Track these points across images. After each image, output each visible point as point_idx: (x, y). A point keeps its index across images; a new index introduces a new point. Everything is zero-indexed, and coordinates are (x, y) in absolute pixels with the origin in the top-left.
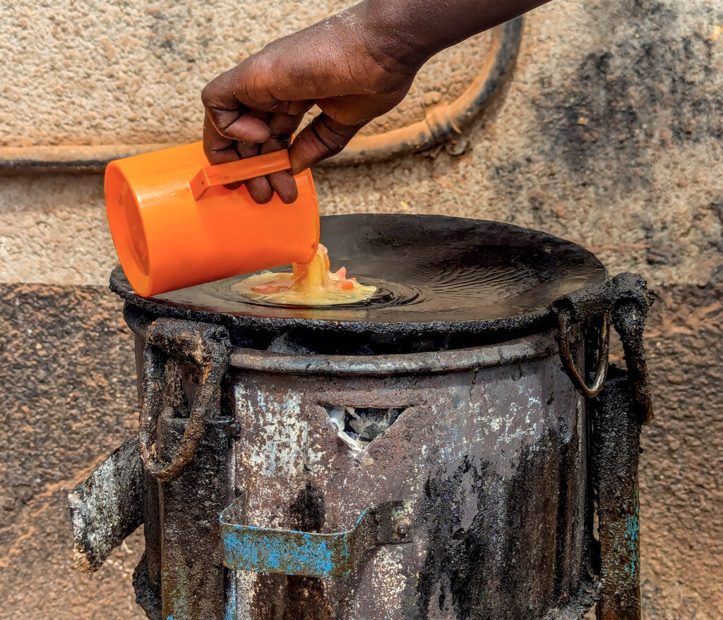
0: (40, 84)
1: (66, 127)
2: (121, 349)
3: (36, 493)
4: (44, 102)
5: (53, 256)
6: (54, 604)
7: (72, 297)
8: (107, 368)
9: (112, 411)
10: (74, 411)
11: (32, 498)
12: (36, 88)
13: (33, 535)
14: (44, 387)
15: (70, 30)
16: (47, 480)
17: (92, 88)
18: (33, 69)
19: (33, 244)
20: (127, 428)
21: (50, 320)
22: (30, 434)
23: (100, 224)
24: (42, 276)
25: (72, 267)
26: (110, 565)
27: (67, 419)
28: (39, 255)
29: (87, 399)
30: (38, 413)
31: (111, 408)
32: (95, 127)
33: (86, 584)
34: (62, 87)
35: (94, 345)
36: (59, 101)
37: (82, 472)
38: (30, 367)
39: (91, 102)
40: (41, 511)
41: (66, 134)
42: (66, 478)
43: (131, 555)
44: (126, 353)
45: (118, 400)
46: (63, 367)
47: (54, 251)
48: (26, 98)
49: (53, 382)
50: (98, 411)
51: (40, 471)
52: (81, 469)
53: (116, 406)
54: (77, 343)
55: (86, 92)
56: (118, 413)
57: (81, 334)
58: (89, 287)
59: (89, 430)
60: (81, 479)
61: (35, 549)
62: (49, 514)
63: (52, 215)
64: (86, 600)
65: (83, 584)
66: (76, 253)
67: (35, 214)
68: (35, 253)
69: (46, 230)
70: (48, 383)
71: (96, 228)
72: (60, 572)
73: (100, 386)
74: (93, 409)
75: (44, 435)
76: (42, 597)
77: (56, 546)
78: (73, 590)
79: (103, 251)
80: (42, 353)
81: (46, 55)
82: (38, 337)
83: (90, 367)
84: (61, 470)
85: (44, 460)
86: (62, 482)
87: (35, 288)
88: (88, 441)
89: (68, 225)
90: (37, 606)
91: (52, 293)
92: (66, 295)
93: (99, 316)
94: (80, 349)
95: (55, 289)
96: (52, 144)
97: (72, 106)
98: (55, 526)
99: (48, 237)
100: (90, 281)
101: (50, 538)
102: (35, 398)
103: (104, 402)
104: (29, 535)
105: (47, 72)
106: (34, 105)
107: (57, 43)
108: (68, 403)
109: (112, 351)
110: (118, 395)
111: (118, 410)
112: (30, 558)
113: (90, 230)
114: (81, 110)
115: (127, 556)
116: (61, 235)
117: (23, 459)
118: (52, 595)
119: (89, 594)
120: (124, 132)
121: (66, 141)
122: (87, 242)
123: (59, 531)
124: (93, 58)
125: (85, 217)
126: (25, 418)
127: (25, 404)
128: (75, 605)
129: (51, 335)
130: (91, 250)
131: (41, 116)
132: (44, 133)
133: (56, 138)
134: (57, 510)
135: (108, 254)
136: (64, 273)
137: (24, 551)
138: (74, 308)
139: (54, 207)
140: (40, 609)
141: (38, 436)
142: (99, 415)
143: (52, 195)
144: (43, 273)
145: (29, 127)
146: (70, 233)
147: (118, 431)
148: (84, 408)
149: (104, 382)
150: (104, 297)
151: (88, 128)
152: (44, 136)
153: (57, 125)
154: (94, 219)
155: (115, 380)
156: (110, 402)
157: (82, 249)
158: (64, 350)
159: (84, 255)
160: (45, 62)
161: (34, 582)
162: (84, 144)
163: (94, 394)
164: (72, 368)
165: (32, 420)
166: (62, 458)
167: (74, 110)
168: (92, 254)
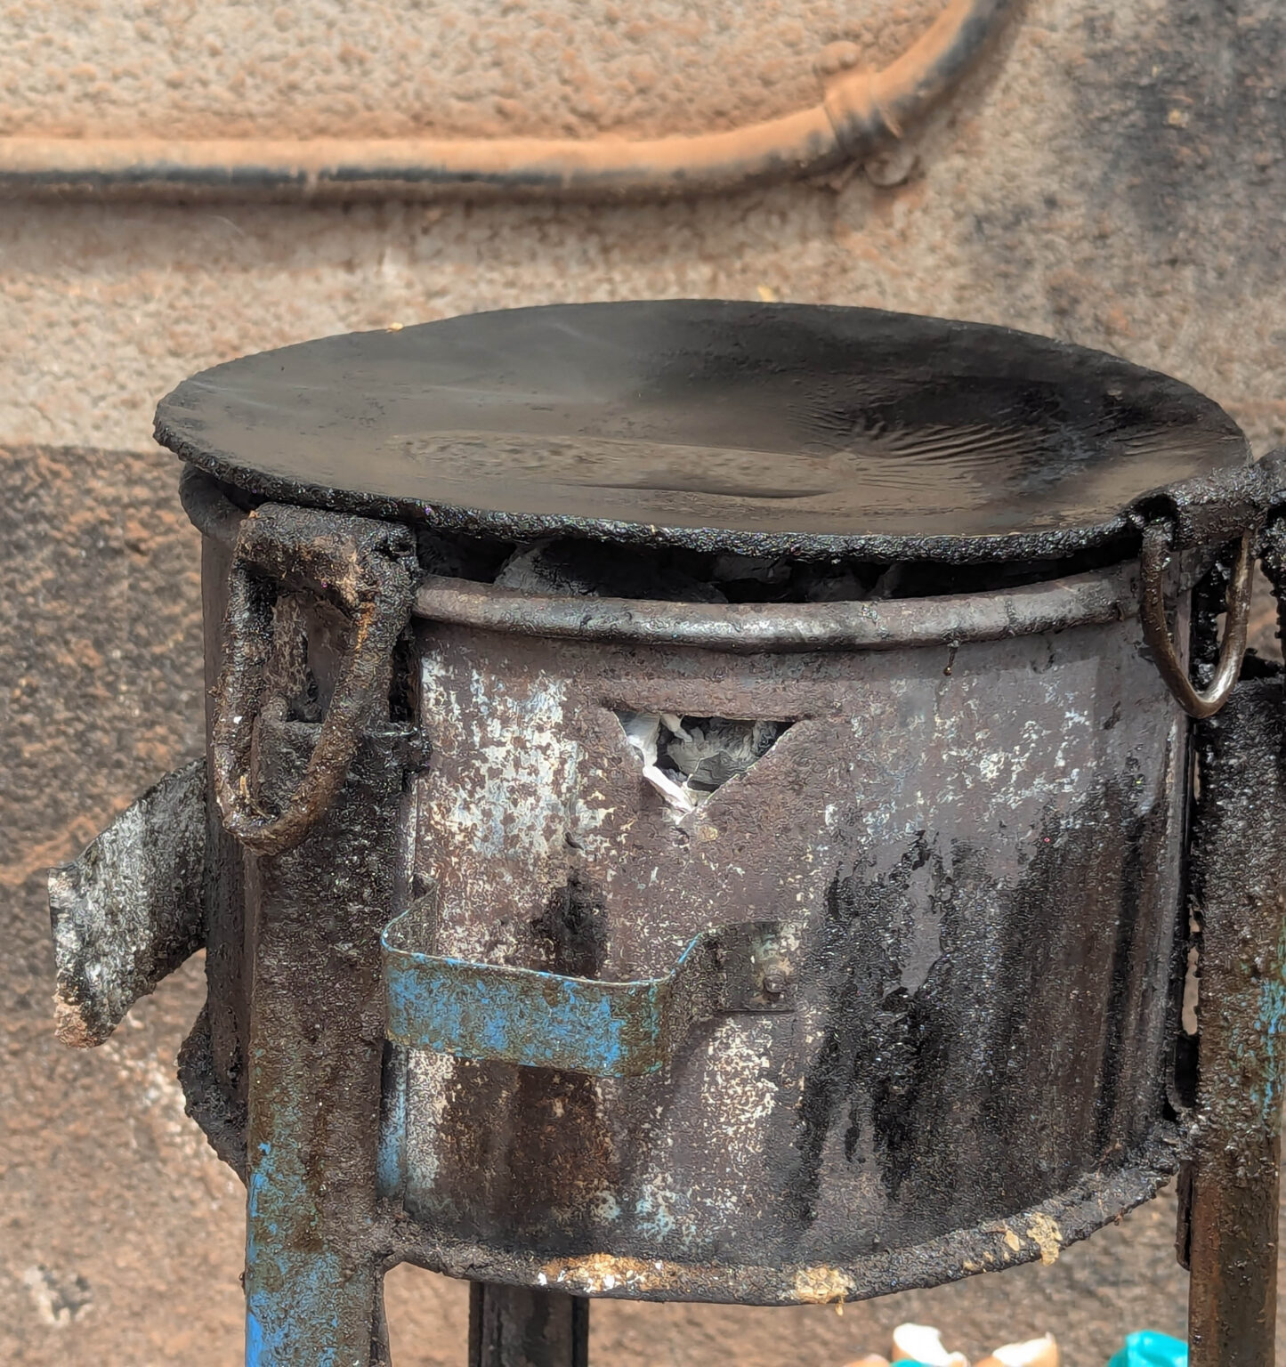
1: (32, 96)
2: (132, 587)
8: (100, 628)
9: (110, 721)
10: (28, 718)
17: (90, 10)
20: (139, 759)
23: (97, 312)
25: (33, 405)
27: (11, 734)
29: (56, 694)
31: (106, 713)
32: (95, 98)
33: (41, 1089)
35: (74, 577)
36: (18, 37)
37: (39, 849)
39: (86, 40)
42: (5, 860)
43: (139, 1030)
44: (142, 597)
45: (122, 698)
50: (79, 719)
52: (37, 842)
53: (117, 710)
54: (38, 569)
55: (77, 21)
56: (122, 725)
57: (47, 552)
58: (67, 451)
59: (58, 759)
60: (37, 864)
64: (39, 1122)
65: (33, 1087)
66: (43, 374)
71: (88, 320)
73: (85, 666)
74: (69, 715)
78: (12, 1100)
79: (101, 371)
83: (66, 624)
88: (56, 783)
89: (28, 312)
92: (18, 465)
93: (88, 515)
94: (44, 583)
97: (45, 51)
100: (71, 438)
103: (92, 701)
108: (16, 700)
109: (114, 591)
110: (124, 688)
111: (122, 719)
113: (75, 324)
114: (65, 57)
119: (45, 1110)
120: (157, 111)
121: (28, 126)
122: (67, 351)
125: (63, 296)
128: (14, 1132)
130: (75, 370)
133: (8, 119)
135: (111, 379)
136: (16, 416)
138: (34, 494)
142: (80, 727)
146: (32, 329)
147: (119, 765)
148: (50, 711)
149: (93, 657)
150: (101, 472)
151: (77, 100)
153: (12, 91)
154: (83, 301)
155: (117, 654)
156: (104, 702)
157: (55, 367)
158: (11, 584)
159: (58, 378)
162: (68, 136)
163: (71, 684)
164: (26, 624)
167: (50, 58)
168: (76, 377)
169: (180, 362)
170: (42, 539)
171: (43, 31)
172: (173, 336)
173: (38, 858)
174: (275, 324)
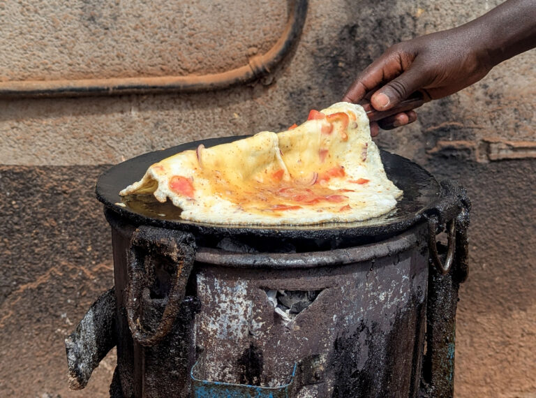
0: (13, 43)
1: (30, 69)
2: (65, 203)
3: (13, 290)
4: (15, 54)
5: (22, 148)
6: (25, 356)
7: (34, 173)
8: (57, 215)
9: (60, 240)
10: (36, 241)
11: (10, 293)
12: (11, 45)
13: (12, 315)
14: (17, 227)
15: (32, 10)
16: (20, 283)
17: (45, 45)
18: (9, 34)
19: (9, 141)
20: (68, 251)
21: (21, 186)
22: (9, 255)
23: (51, 128)
24: (15, 161)
25: (34, 154)
26: (60, 332)
27: (31, 246)
28: (14, 148)
29: (44, 234)
30: (14, 243)
31: (59, 239)
32: (48, 69)
33: (45, 344)
34: (27, 44)
35: (48, 202)
36: (25, 53)
37: (41, 277)
38: (8, 215)
39: (45, 54)
40: (16, 301)
41: (29, 73)
42: (31, 281)
43: (72, 326)
44: (68, 206)
45: (63, 234)
46: (29, 215)
47: (23, 145)
48: (4, 52)
49: (23, 224)
50: (50, 241)
51: (15, 277)
52: (40, 275)
53: (62, 238)
54: (37, 200)
55: (42, 48)
56: (63, 242)
57: (39, 195)
58: (44, 167)
59: (45, 252)
60: (41, 282)
61: (13, 324)
62: (22, 303)
63: (21, 123)
64: (44, 353)
65: (42, 343)
66: (36, 145)
67: (10, 122)
68: (11, 146)
69: (17, 132)
70: (20, 225)
71: (48, 130)
72: (28, 337)
73: (52, 226)
74: (48, 240)
75: (17, 256)
76: (18, 352)
77: (26, 322)
78: (36, 348)
79: (53, 144)
80: (16, 206)
81: (17, 25)
82: (13, 197)
83: (46, 214)
84: (28, 277)
85: (18, 271)
86: (29, 284)
87: (11, 168)
88: (45, 259)
89: (31, 129)
90: (15, 357)
91: (22, 170)
92: (30, 171)
93: (51, 184)
94: (40, 204)
95: (24, 168)
96: (21, 80)
97: (33, 57)
98: (25, 310)
99: (19, 136)
100: (45, 163)
101: (22, 317)
102: (12, 234)
103: (54, 235)
104: (9, 316)
105: (17, 36)
106: (9, 56)
107: (23, 18)
108: (32, 237)
109: (59, 205)
110: (63, 231)
111: (63, 240)
112: (10, 329)
113: (45, 132)
114: (39, 59)
115: (69, 326)
116: (27, 135)
117: (5, 271)
118: (24, 351)
119: (46, 350)
120: (66, 72)
121: (30, 78)
122: (43, 139)
123: (28, 313)
124: (46, 27)
125: (42, 124)
126: (5, 246)
127: (6, 238)
128: (38, 356)
129: (21, 195)
130: (46, 144)
131: (14, 63)
132: (16, 73)
133: (23, 76)
134: (26, 301)
135: (56, 146)
136: (29, 158)
137: (6, 326)
138: (35, 179)
139: (22, 118)
140: (17, 359)
141: (14, 257)
142: (51, 243)
143: (21, 110)
144: (16, 159)
145: (6, 69)
146: (33, 134)
147: (63, 253)
148: (43, 239)
149: (54, 223)
150: (54, 172)
151: (43, 70)
152: (16, 75)
153: (24, 68)
154: (48, 125)
155: (61, 222)
156: (57, 236)
157: (40, 143)
158: (30, 204)
159: (41, 147)
160: (16, 29)
161: (13, 344)
162: (41, 80)
163: (48, 231)
164: (34, 215)
165: (10, 247)
166: (29, 269)
167: (35, 59)
168: (46, 146)
169: (75, 140)
170: (38, 192)
171: (32, 51)
172: (73, 133)
173: (41, 280)
174: (102, 129)
